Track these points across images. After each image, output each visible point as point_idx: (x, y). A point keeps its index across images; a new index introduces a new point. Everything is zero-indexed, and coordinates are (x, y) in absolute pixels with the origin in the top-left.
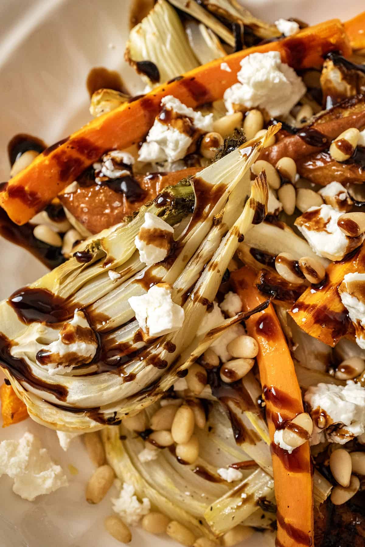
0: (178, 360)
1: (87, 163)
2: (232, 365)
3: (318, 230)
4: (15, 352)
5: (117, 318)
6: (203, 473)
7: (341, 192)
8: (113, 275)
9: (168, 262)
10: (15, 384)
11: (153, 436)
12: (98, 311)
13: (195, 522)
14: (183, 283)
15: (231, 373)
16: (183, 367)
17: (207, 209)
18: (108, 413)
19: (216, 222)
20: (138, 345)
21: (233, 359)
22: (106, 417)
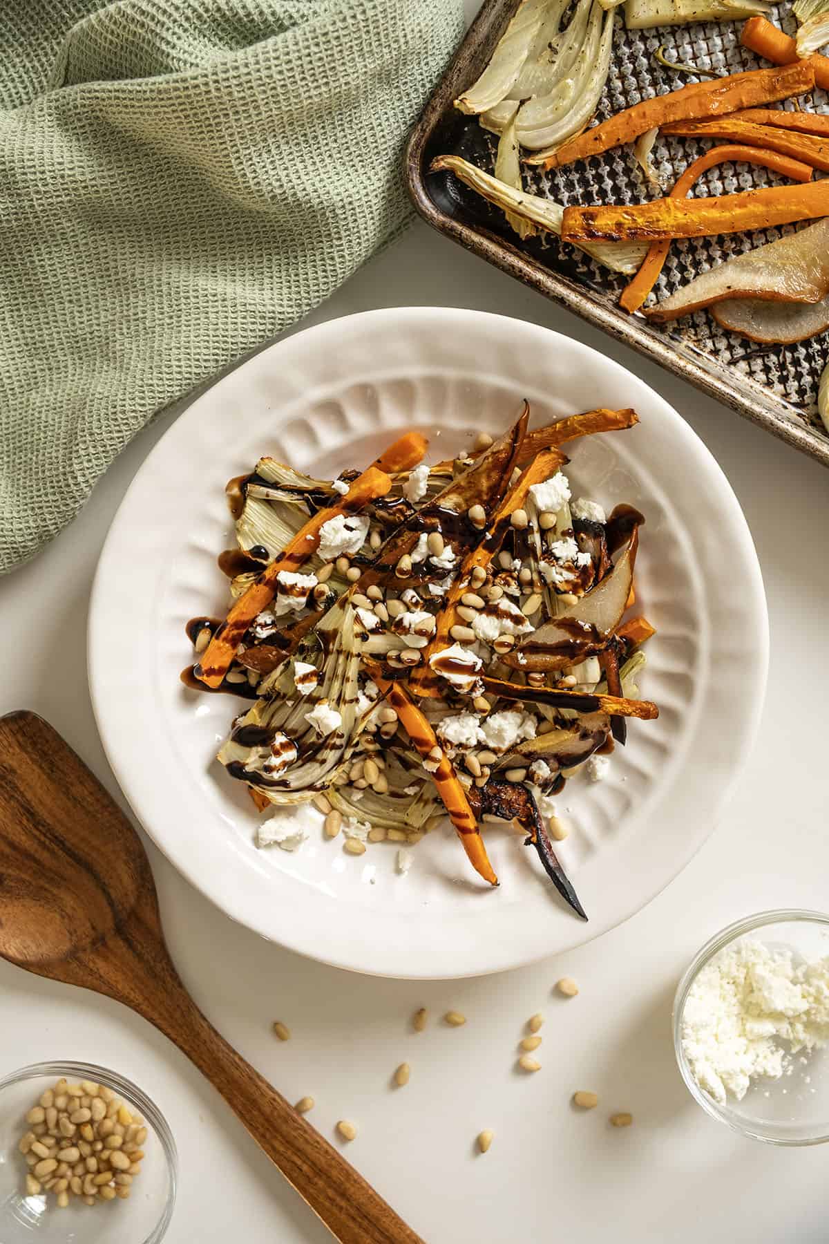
0: (350, 739)
1: (244, 631)
2: (385, 728)
3: (406, 634)
4: (248, 769)
5: (302, 729)
6: (394, 794)
7: (413, 597)
8: (290, 703)
9: (320, 683)
10: (256, 788)
11: (355, 784)
12: (290, 727)
13: (403, 826)
14: (335, 694)
15: (387, 733)
16: (355, 742)
17: (331, 647)
18: (318, 784)
19: (339, 652)
20: (321, 741)
21: (384, 724)
22: (318, 786)
